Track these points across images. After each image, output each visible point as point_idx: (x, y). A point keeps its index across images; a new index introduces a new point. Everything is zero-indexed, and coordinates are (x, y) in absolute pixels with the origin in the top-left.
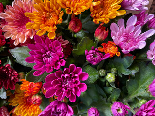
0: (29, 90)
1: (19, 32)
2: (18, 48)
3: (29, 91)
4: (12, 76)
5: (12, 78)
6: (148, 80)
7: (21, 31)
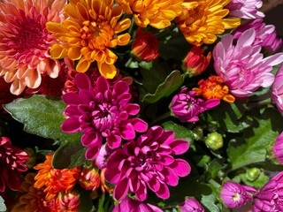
0: (53, 184)
1: (21, 64)
2: (21, 100)
3: (54, 187)
4: (12, 161)
5: (14, 165)
6: (263, 136)
7: (28, 62)
